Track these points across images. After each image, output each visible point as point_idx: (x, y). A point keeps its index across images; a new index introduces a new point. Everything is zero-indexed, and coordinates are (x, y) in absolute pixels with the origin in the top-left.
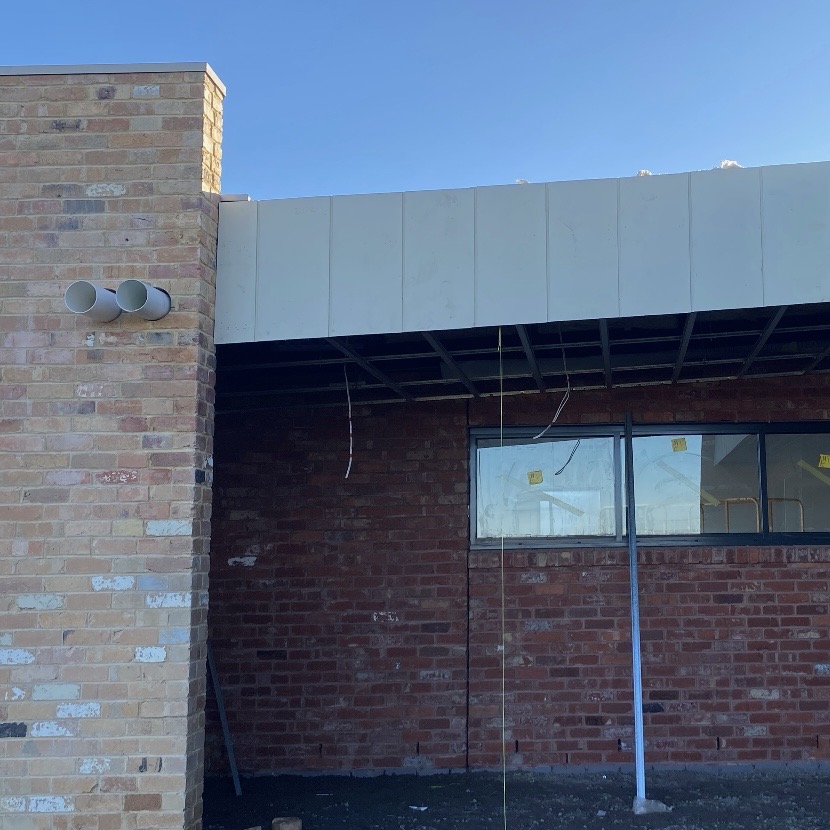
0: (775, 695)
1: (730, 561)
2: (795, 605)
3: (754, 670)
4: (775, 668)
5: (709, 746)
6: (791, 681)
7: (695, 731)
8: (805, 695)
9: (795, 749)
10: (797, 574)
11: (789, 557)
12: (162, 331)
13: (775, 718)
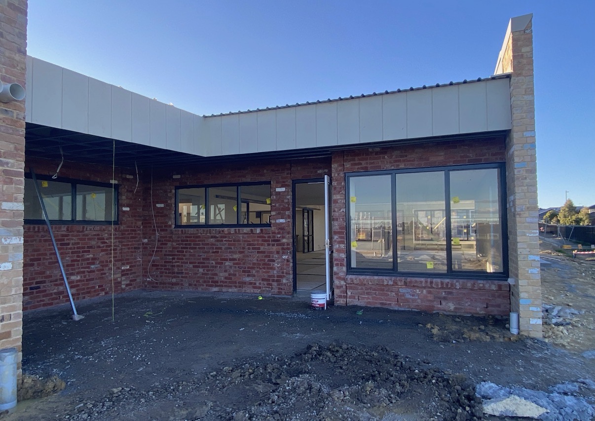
0: (79, 278)
1: (68, 230)
2: (86, 246)
3: (72, 270)
4: (79, 268)
5: (57, 299)
6: (84, 272)
7: (51, 294)
8: (87, 276)
9: (84, 296)
10: (87, 235)
11: (86, 229)
12: (9, 109)
13: (78, 286)
